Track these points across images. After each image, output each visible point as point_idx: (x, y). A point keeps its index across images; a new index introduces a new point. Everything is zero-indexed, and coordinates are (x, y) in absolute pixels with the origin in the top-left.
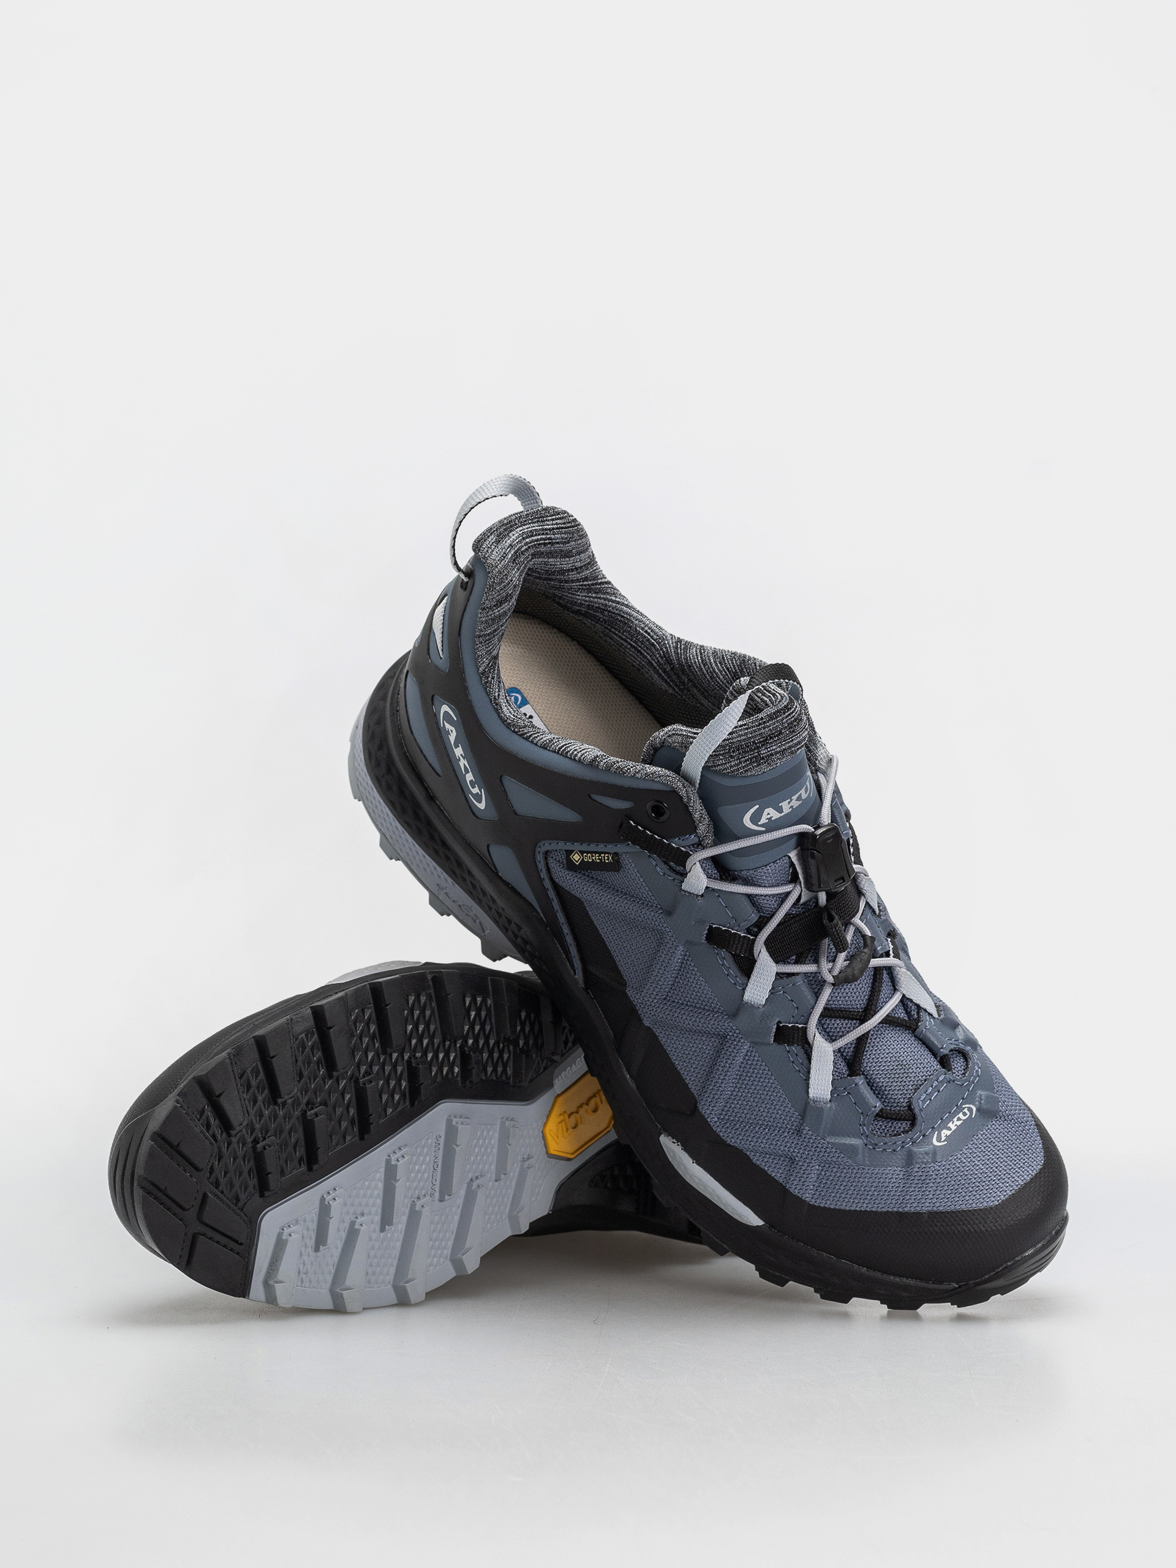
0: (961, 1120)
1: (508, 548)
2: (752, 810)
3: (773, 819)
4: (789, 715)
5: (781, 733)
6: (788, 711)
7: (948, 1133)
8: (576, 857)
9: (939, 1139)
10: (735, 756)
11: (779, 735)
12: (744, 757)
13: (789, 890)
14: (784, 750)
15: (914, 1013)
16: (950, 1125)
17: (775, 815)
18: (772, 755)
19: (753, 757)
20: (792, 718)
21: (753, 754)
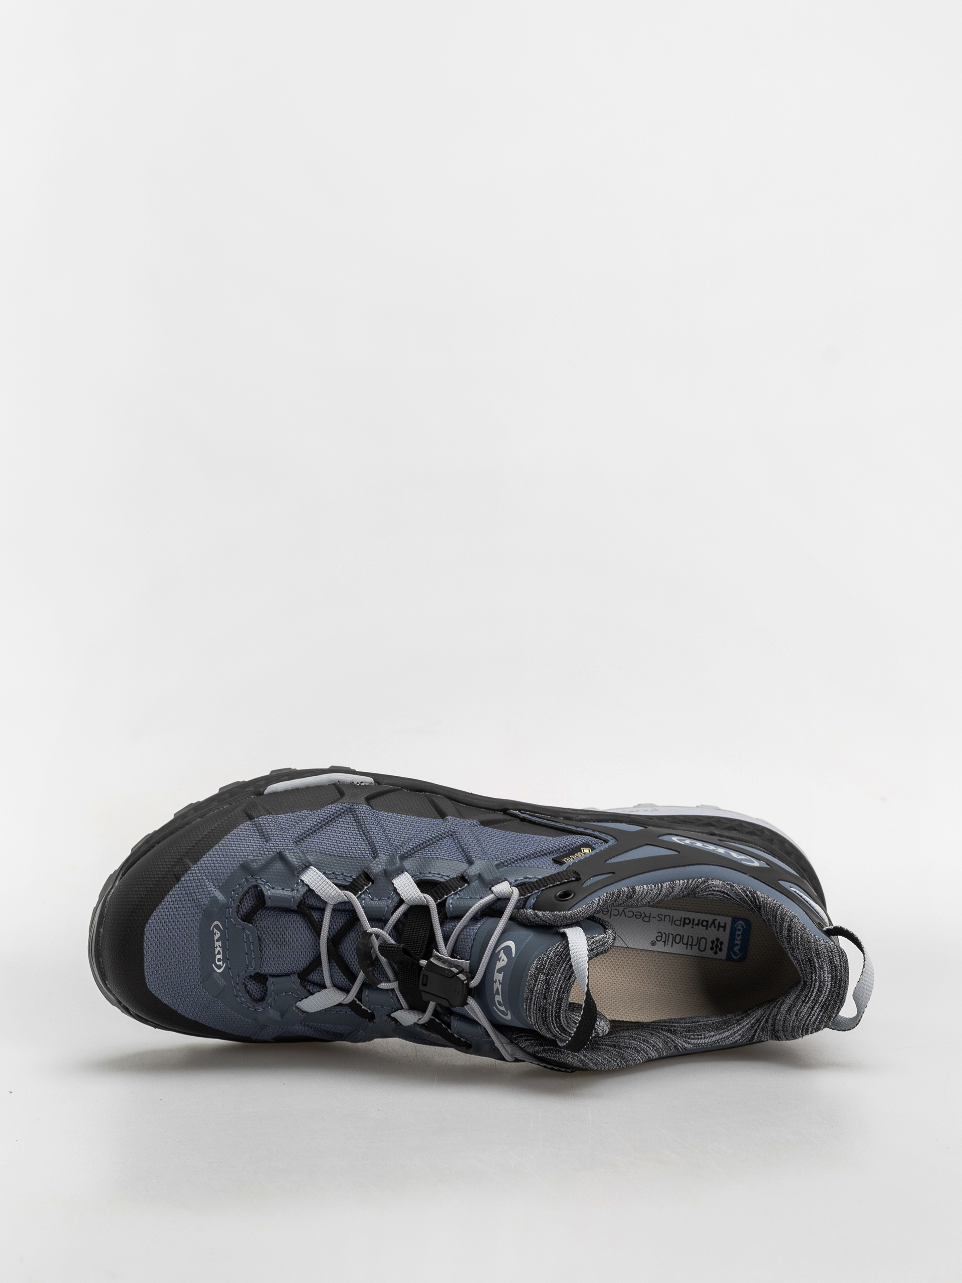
0: (218, 954)
1: (822, 964)
2: (514, 952)
3: (498, 962)
4: (552, 1015)
5: (545, 998)
6: (555, 1015)
7: (216, 938)
8: (586, 851)
9: (217, 927)
10: (555, 958)
11: (545, 996)
12: (549, 962)
13: (448, 946)
14: (533, 993)
15: (311, 988)
16: (219, 943)
17: (500, 965)
18: (536, 982)
19: (544, 968)
20: (549, 1015)
21: (546, 969)
